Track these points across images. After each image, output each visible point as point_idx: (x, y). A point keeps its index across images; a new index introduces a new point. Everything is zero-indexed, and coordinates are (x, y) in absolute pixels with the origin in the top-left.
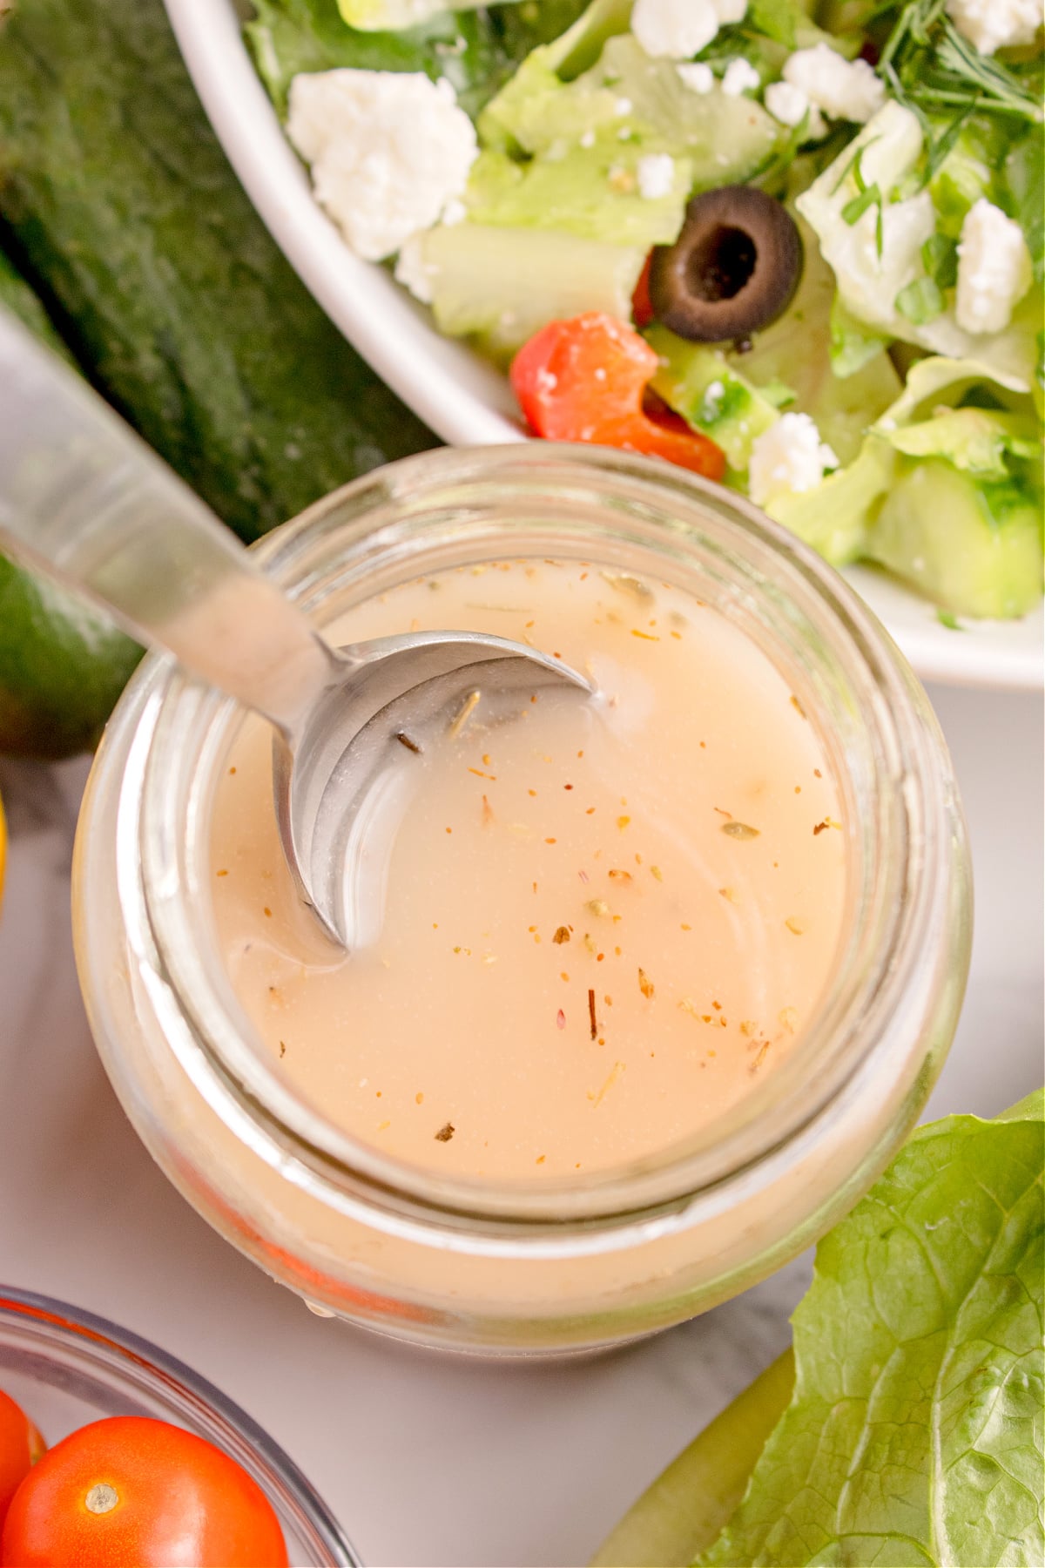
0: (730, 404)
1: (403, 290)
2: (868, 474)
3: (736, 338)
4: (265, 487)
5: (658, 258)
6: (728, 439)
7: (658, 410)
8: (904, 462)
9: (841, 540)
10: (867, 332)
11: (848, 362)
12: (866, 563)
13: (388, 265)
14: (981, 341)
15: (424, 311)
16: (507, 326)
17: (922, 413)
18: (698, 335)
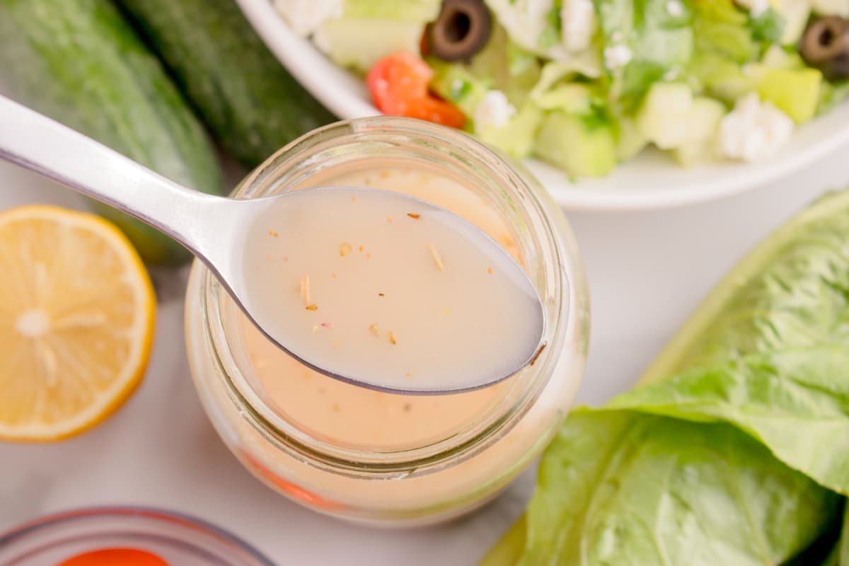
0: (466, 89)
1: (317, 49)
2: (530, 118)
3: (466, 59)
4: (263, 138)
5: (429, 28)
6: (466, 106)
7: (433, 94)
8: (547, 113)
9: (522, 146)
10: (525, 53)
11: (518, 67)
12: (536, 156)
13: (310, 38)
14: (576, 54)
15: (327, 57)
16: (365, 59)
17: (553, 87)
18: (449, 59)
